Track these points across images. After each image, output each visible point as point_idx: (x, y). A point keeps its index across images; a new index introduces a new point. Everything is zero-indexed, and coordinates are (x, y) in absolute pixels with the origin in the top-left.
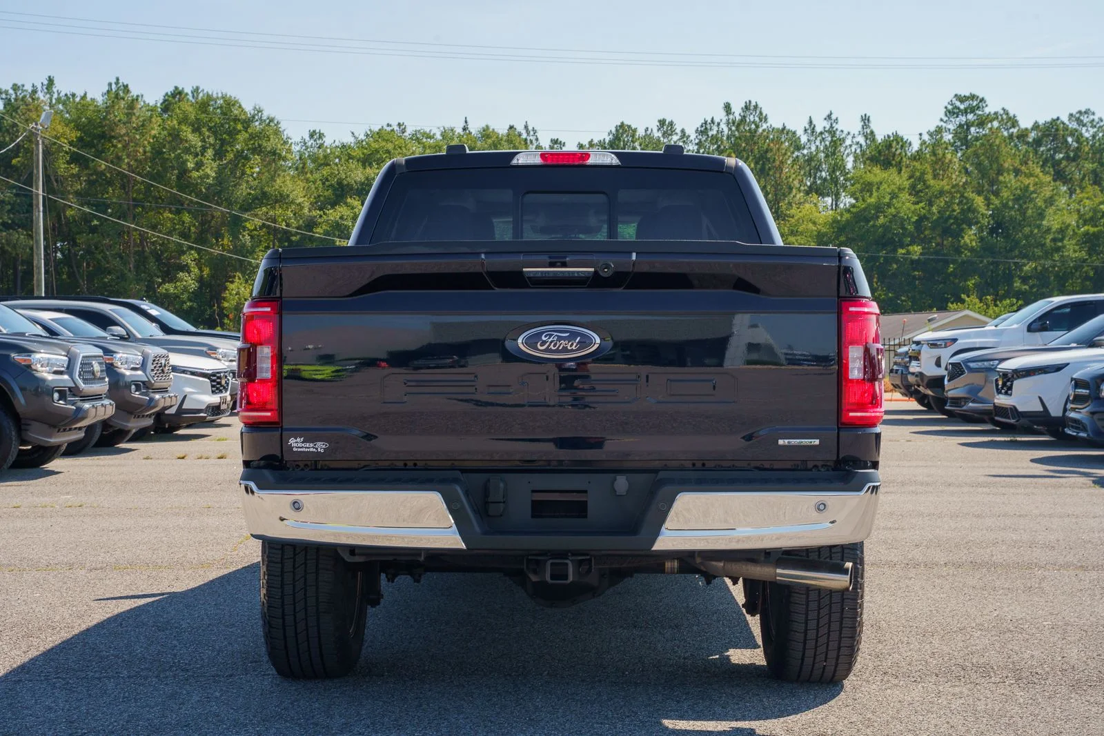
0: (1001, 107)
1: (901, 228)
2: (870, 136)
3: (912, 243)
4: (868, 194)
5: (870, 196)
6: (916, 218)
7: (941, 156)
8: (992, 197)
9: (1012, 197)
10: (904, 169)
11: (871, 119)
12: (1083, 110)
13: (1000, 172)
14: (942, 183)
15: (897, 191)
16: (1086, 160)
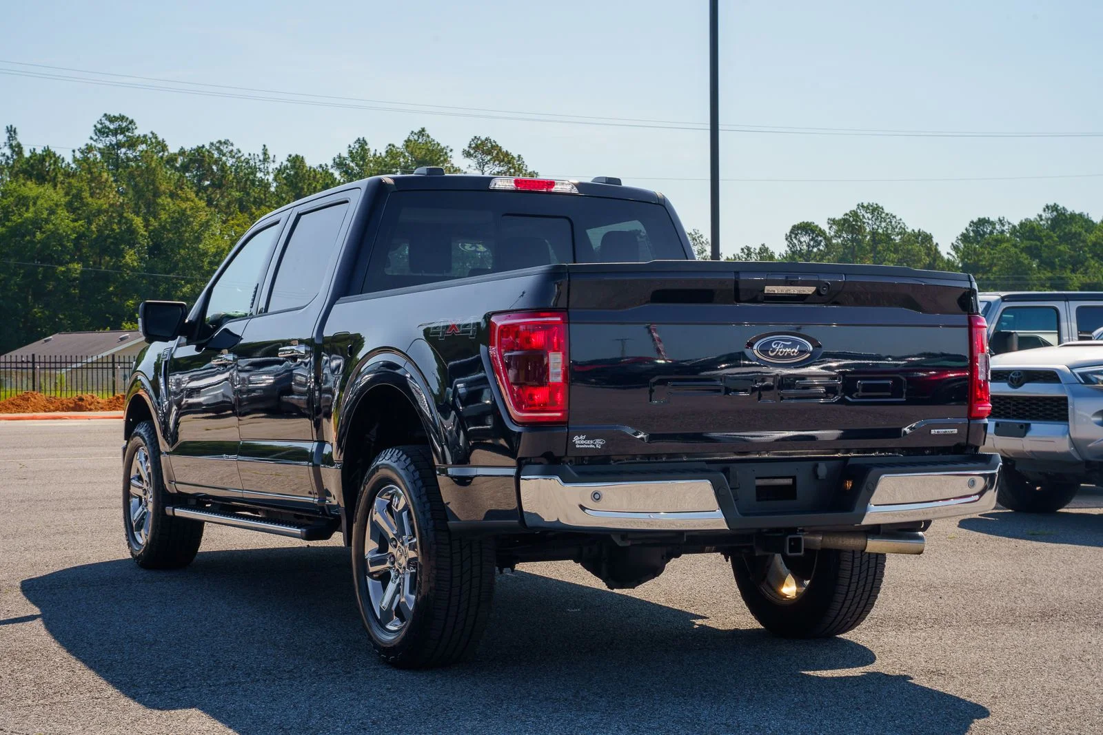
0: (150, 131)
1: (59, 245)
2: (17, 149)
3: (72, 261)
4: (24, 209)
5: (27, 210)
6: (75, 235)
7: (97, 174)
8: (151, 219)
9: (169, 220)
10: (59, 185)
11: (17, 130)
12: (223, 141)
13: (157, 194)
14: (100, 202)
15: (54, 207)
16: (232, 187)
